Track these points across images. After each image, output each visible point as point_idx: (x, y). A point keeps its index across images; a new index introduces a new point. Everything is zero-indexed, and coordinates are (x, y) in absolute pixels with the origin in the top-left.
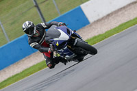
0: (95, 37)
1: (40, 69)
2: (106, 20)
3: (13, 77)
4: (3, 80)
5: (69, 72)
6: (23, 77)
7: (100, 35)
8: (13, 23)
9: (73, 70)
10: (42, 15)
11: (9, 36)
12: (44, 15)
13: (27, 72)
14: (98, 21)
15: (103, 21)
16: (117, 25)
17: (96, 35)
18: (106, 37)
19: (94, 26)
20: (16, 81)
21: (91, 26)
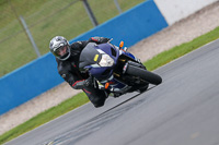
0: (177, 48)
2: (194, 20)
3: (47, 112)
4: (31, 117)
5: (136, 104)
6: (63, 112)
7: (184, 44)
8: (46, 26)
9: (141, 101)
10: (92, 14)
11: (40, 48)
12: (95, 13)
13: (68, 105)
14: (182, 21)
15: (189, 22)
16: (212, 28)
17: (179, 43)
18: (194, 48)
19: (174, 30)
20: (51, 118)
21: (169, 30)
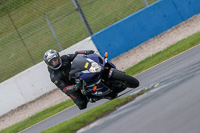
1: (193, 44)
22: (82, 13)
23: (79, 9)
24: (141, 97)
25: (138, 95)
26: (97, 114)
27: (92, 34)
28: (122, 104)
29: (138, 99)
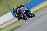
22: (9, 6)
23: (8, 5)
24: (23, 25)
25: (22, 25)
26: (12, 30)
27: (11, 11)
28: (18, 27)
29: (22, 26)
